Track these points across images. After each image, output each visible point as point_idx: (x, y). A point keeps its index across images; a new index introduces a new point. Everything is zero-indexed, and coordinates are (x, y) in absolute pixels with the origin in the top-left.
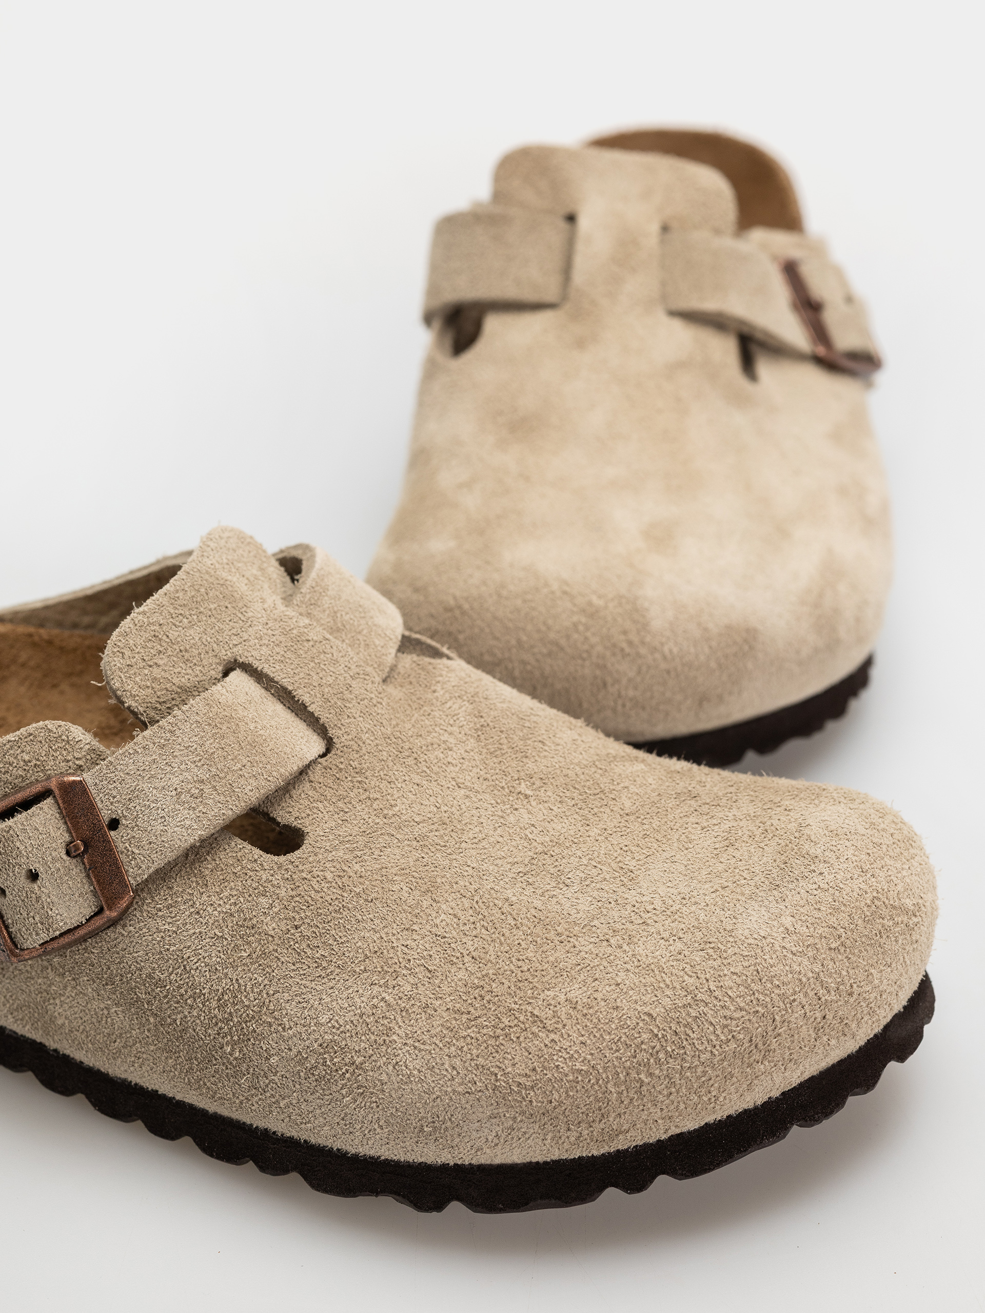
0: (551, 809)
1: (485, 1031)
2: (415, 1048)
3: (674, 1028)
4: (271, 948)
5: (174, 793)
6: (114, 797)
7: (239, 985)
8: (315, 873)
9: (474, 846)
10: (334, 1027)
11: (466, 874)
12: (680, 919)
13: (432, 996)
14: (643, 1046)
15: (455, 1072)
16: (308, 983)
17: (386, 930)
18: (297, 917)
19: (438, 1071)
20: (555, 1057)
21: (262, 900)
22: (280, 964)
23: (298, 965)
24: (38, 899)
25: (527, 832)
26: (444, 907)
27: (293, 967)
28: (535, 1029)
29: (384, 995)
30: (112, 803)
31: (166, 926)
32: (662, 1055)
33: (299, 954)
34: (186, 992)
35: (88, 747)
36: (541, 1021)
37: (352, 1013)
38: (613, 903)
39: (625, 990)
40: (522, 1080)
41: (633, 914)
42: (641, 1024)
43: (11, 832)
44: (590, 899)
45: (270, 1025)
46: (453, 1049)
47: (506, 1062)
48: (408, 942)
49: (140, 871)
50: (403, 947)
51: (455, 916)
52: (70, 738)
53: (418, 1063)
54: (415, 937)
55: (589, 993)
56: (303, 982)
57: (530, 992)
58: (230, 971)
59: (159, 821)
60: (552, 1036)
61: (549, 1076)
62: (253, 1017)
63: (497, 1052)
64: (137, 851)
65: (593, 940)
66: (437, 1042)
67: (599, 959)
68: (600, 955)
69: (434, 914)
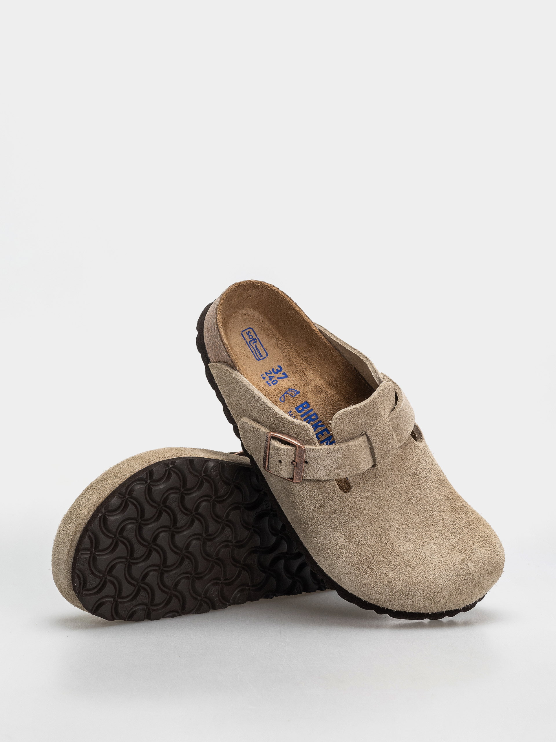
0: (416, 510)
1: (362, 568)
2: (344, 561)
3: (406, 595)
4: (326, 514)
5: (324, 466)
6: (310, 457)
7: (314, 517)
8: (347, 502)
9: (391, 513)
10: (329, 543)
11: (384, 521)
12: (426, 567)
13: (356, 551)
14: (396, 595)
15: (350, 573)
16: (329, 528)
17: (355, 527)
18: (336, 511)
19: (346, 570)
20: (374, 586)
21: (331, 502)
22: (326, 519)
23: (330, 522)
24: (279, 467)
25: (406, 515)
26: (373, 528)
27: (328, 522)
28: (374, 576)
29: (345, 544)
30: (309, 458)
31: (305, 491)
32: (399, 599)
33: (332, 520)
34: (301, 508)
35: (312, 438)
36: (376, 575)
37: (335, 543)
38: (413, 551)
39: (400, 580)
40: (364, 585)
41: (416, 557)
42: (399, 590)
43: (281, 450)
44: (409, 546)
45: (316, 530)
46: (353, 567)
47: (363, 579)
48: (358, 534)
49: (306, 477)
50: (356, 534)
51: (374, 533)
52: (309, 433)
53: (343, 565)
54: (361, 533)
55: (392, 575)
56: (329, 527)
57: (379, 565)
58: (314, 512)
59: (317, 470)
60: (377, 580)
61: (371, 589)
62: (313, 526)
63: (362, 575)
64: (308, 473)
65: (402, 560)
66: (350, 563)
67: (400, 567)
68: (401, 566)
69: (369, 529)
